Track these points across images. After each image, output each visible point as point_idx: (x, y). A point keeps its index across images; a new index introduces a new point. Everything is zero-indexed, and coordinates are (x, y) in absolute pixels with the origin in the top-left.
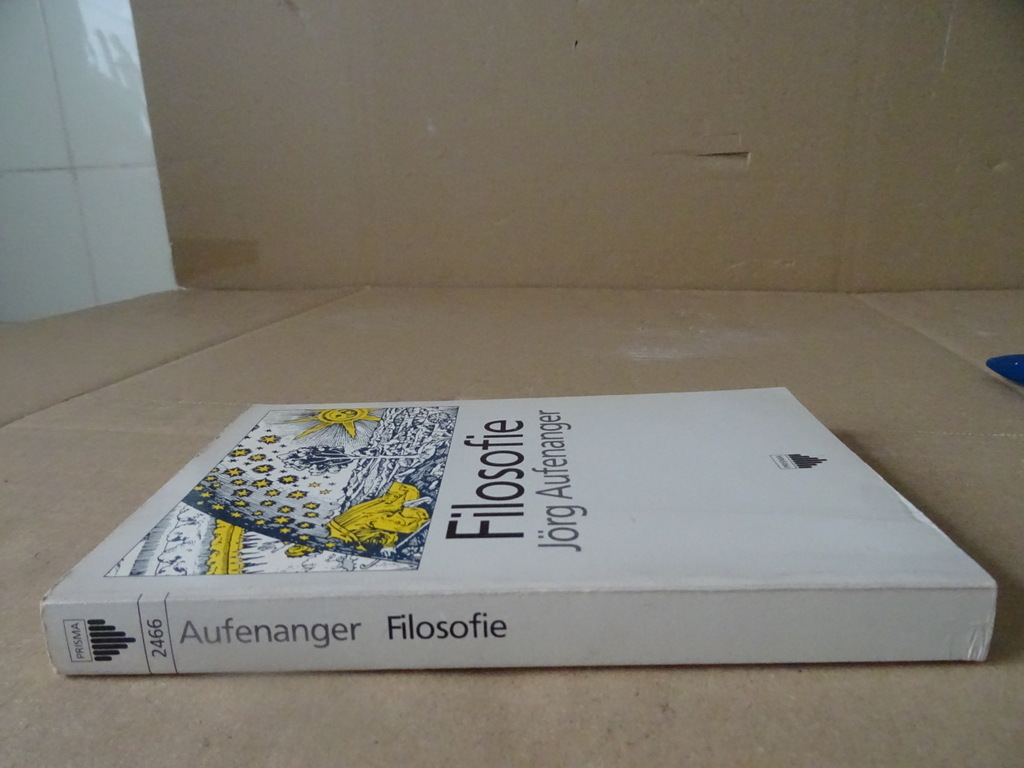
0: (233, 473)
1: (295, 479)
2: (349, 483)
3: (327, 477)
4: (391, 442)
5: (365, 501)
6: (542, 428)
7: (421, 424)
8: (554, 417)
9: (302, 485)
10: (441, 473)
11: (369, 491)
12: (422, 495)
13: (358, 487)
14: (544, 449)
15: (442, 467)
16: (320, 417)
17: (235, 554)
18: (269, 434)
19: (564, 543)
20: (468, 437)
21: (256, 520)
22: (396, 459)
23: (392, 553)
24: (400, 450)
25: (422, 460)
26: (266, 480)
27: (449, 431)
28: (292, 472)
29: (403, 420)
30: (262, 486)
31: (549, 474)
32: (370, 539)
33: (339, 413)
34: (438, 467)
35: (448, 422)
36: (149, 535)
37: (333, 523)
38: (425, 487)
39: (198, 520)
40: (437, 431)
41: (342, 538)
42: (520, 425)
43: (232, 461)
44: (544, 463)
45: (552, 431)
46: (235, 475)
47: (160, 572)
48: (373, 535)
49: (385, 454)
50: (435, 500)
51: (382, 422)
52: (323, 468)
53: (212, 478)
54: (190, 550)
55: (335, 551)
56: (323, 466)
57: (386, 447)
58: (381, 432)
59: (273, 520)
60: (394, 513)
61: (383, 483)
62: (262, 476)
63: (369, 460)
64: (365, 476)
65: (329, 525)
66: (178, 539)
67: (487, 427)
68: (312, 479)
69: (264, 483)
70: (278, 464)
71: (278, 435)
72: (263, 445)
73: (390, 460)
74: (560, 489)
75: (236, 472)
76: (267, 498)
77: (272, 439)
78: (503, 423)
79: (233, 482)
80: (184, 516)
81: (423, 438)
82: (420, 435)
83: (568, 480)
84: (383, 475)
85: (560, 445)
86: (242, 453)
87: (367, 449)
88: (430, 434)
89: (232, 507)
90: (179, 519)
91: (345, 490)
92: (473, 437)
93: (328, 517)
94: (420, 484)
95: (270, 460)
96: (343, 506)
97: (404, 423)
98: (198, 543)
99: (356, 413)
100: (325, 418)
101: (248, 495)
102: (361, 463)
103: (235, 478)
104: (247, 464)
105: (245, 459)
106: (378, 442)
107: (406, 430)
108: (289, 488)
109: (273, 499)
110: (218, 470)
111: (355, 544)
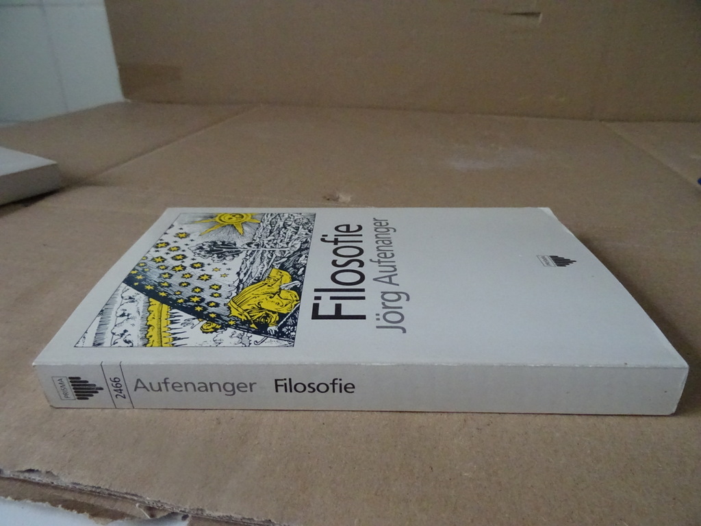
0: (158, 260)
1: (202, 265)
2: (241, 269)
3: (225, 264)
4: (269, 238)
5: (253, 283)
6: (375, 230)
7: (289, 225)
8: (384, 223)
9: (208, 270)
10: (305, 262)
11: (256, 274)
12: (293, 279)
13: (247, 272)
14: (378, 245)
15: (306, 257)
16: (217, 219)
17: (166, 329)
18: (181, 231)
19: (394, 325)
20: (323, 236)
21: (177, 299)
22: (273, 251)
23: (275, 331)
24: (275, 244)
25: (292, 252)
26: (182, 266)
27: (310, 231)
28: (199, 259)
29: (276, 222)
30: (179, 271)
31: (382, 264)
32: (259, 318)
33: (231, 216)
34: (304, 256)
35: (309, 224)
36: (102, 311)
37: (231, 302)
38: (295, 273)
39: (136, 298)
40: (301, 230)
41: (240, 316)
42: (360, 228)
43: (157, 251)
44: (378, 255)
45: (382, 233)
46: (159, 262)
47: (114, 344)
48: (261, 314)
49: (265, 247)
50: (302, 283)
51: (261, 224)
52: (221, 257)
53: (143, 264)
54: (133, 325)
55: (235, 328)
56: (221, 256)
57: (265, 242)
58: (261, 231)
59: (189, 299)
60: (274, 294)
61: (265, 269)
62: (178, 263)
63: (254, 251)
64: (252, 263)
65: (229, 304)
66: (123, 315)
67: (337, 229)
68: (214, 265)
69: (180, 268)
70: (189, 254)
71: (187, 232)
72: (177, 239)
73: (269, 251)
74: (390, 277)
75: (159, 260)
76: (184, 280)
77: (184, 235)
78: (348, 226)
79: (158, 267)
80: (126, 295)
81: (292, 236)
82: (289, 233)
83: (395, 270)
84: (265, 263)
85: (389, 242)
86: (163, 245)
87: (252, 243)
88: (296, 233)
89: (159, 288)
90: (122, 297)
91: (238, 274)
92: (326, 236)
93: (228, 298)
94: (291, 270)
95: (184, 251)
96: (238, 287)
97: (277, 225)
98: (139, 318)
99: (243, 217)
100: (221, 220)
101: (170, 278)
102: (248, 254)
103: (160, 264)
104: (167, 253)
105: (165, 250)
106: (260, 238)
107: (279, 230)
108: (198, 272)
109: (188, 280)
110: (147, 258)
111: (248, 322)
